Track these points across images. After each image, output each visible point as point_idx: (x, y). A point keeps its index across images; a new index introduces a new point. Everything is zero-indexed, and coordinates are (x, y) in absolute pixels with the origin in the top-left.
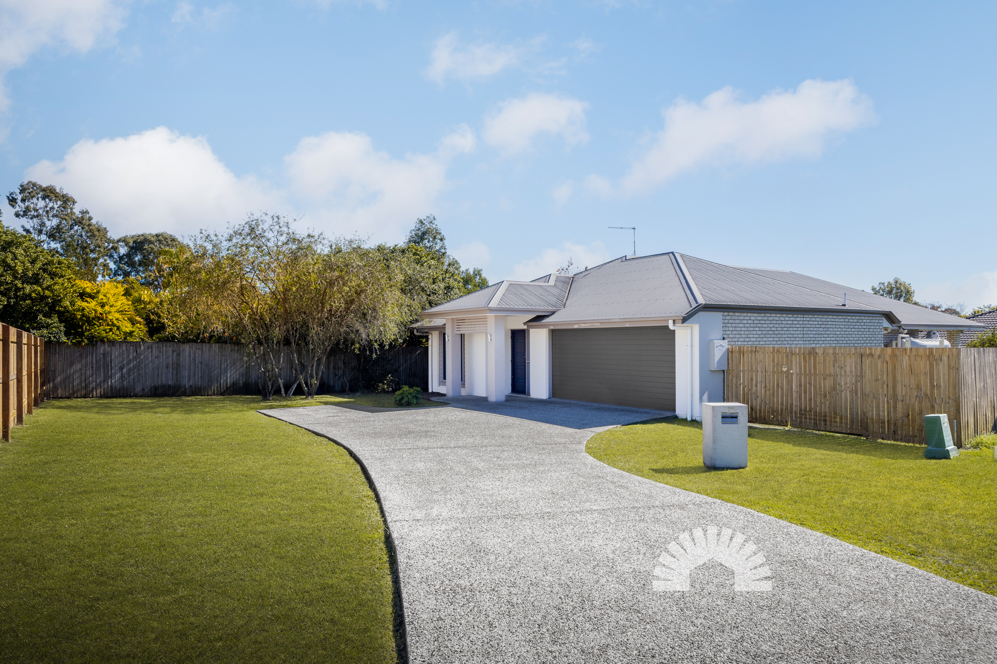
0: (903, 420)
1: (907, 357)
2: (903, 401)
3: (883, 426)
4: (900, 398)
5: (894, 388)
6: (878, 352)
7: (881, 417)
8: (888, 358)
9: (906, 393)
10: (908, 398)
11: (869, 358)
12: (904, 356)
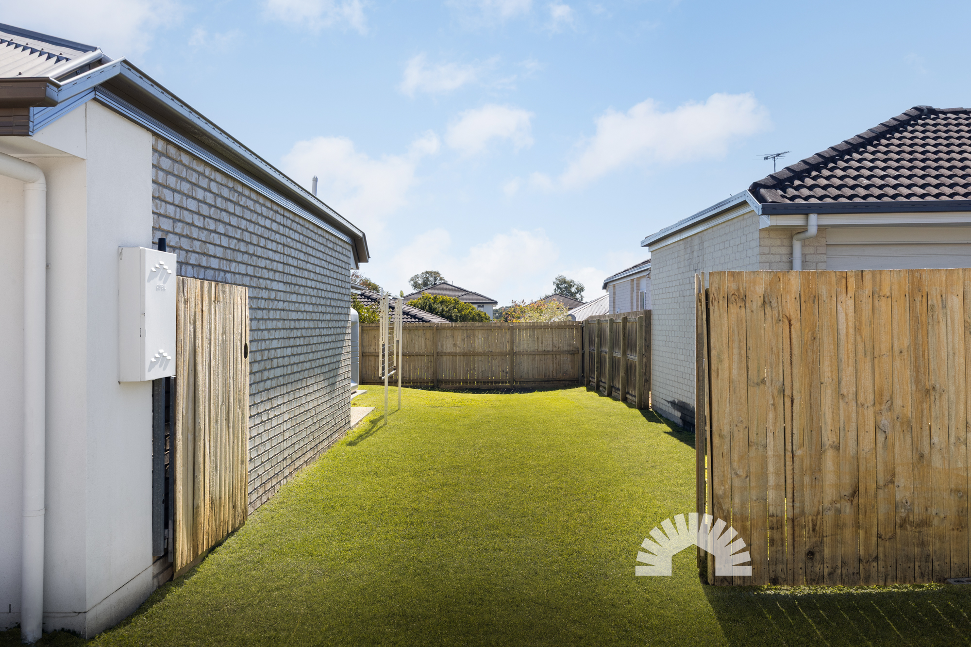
0: (838, 511)
1: (851, 303)
2: (837, 448)
3: (777, 536)
4: (828, 438)
5: (813, 407)
6: (760, 290)
7: (771, 509)
8: (791, 308)
9: (848, 418)
10: (852, 435)
11: (734, 309)
12: (842, 297)
